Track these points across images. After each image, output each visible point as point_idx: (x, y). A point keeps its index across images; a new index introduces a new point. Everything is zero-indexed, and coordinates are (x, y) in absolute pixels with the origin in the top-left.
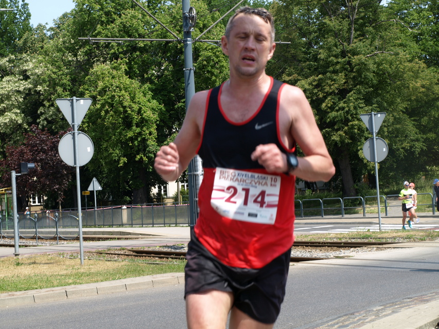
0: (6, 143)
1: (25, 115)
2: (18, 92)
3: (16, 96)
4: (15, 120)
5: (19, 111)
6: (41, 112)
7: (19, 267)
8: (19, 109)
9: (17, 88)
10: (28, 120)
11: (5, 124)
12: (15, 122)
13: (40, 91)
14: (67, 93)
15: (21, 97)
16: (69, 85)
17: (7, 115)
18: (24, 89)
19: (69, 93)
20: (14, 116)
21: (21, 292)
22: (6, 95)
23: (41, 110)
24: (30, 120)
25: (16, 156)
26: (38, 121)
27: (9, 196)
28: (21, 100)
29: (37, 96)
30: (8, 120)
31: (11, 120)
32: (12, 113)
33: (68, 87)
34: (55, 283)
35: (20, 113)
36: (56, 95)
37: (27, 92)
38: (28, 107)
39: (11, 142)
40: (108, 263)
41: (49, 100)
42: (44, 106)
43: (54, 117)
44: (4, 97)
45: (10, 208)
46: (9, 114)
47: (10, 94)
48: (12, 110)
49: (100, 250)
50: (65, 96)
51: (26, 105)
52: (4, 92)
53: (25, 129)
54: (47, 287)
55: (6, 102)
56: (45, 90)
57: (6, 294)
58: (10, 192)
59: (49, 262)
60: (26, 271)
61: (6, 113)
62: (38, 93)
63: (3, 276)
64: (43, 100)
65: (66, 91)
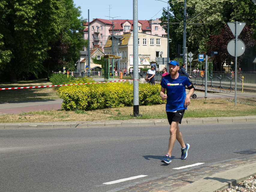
0: (212, 32)
1: (223, 16)
2: (220, 3)
3: (219, 5)
4: (217, 19)
5: (220, 14)
6: (232, 15)
7: (205, 105)
8: (220, 13)
9: (220, 1)
10: (224, 19)
11: (212, 20)
12: (217, 20)
13: (232, 3)
14: (247, 5)
15: (222, 6)
16: (249, 1)
17: (213, 16)
18: (223, 2)
19: (248, 5)
20: (217, 17)
21: (198, 118)
22: (214, 5)
23: (233, 13)
24: (226, 19)
25: (215, 41)
26: (230, 20)
27: (210, 62)
28: (222, 7)
29: (231, 6)
30: (213, 19)
31: (215, 19)
32: (216, 15)
33: (248, 2)
34: (216, 115)
35: (220, 15)
36: (240, 6)
37: (225, 3)
38: (225, 12)
39: (215, 31)
40: (248, 106)
41: (237, 9)
42: (234, 12)
43: (239, 18)
44: (212, 6)
45: (211, 69)
46: (214, 16)
47: (216, 4)
48: (216, 13)
49: (249, 98)
50: (246, 7)
51: (224, 10)
52: (212, 3)
53: (223, 24)
54: (211, 117)
55: (213, 8)
56: (235, 3)
57: (191, 118)
58: (211, 60)
59: (220, 103)
60: (207, 107)
61: (213, 15)
62: (231, 4)
63: (195, 108)
64: (234, 9)
65: (247, 4)
